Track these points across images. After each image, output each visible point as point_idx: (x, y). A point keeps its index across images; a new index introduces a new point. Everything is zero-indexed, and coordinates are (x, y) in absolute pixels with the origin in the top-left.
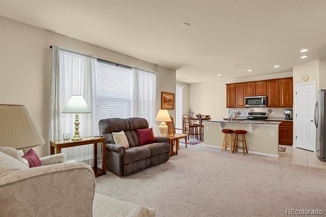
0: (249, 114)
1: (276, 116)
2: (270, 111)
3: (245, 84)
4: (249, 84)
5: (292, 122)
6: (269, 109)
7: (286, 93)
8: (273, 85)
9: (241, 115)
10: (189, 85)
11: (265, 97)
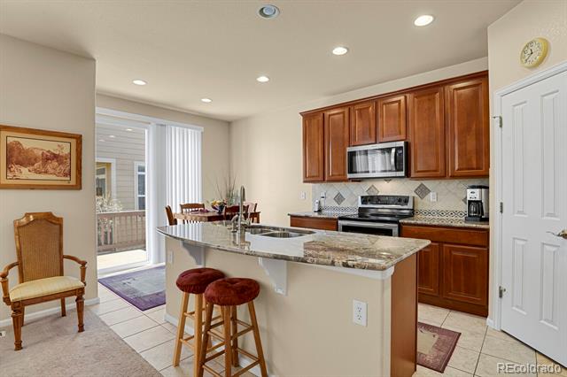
0: (365, 200)
1: (440, 207)
2: (423, 191)
3: (346, 110)
4: (357, 107)
5: (487, 231)
6: (417, 184)
7: (468, 129)
8: (426, 105)
9: (344, 204)
10: (227, 125)
11: (402, 144)
